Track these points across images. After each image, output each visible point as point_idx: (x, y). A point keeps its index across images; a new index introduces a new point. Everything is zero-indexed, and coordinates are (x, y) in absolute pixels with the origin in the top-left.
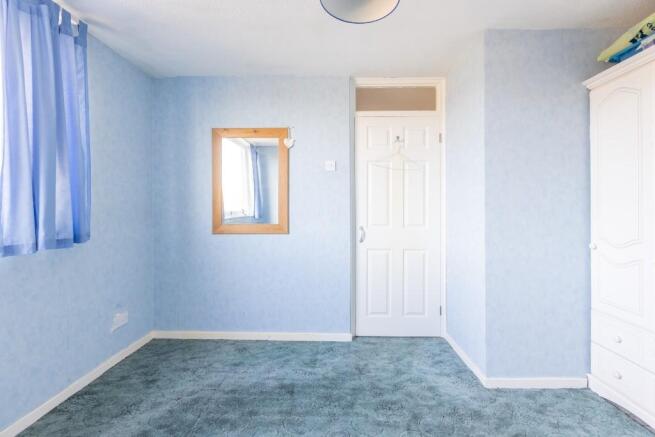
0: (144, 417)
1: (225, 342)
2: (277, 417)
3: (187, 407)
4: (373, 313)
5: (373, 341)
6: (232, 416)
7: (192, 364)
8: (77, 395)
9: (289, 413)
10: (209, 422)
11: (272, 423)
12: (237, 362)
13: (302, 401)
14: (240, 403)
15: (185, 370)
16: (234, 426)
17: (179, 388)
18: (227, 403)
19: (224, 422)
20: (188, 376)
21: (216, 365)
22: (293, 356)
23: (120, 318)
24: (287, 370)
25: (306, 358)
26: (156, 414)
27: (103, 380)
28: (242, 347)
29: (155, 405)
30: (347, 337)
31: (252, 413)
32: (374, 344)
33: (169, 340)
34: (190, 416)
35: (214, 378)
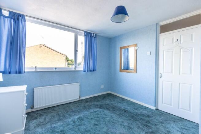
0: (99, 103)
1: (121, 97)
2: (118, 113)
3: (106, 105)
4: (164, 103)
5: (163, 112)
6: (111, 109)
7: (112, 99)
8: (94, 97)
9: (121, 114)
10: (107, 108)
11: (116, 114)
12: (120, 102)
13: (126, 114)
14: (114, 108)
15: (110, 99)
16: (110, 111)
17: (107, 101)
18: (112, 107)
19: (109, 109)
20: (110, 100)
21: (116, 101)
22: (133, 106)
23: (102, 86)
24: (129, 108)
25: (136, 108)
26: (101, 103)
27: (98, 96)
28: (123, 100)
29: (102, 102)
30: (154, 108)
31: (114, 111)
32: (162, 113)
33: (112, 94)
34: (105, 106)
35: (113, 103)
